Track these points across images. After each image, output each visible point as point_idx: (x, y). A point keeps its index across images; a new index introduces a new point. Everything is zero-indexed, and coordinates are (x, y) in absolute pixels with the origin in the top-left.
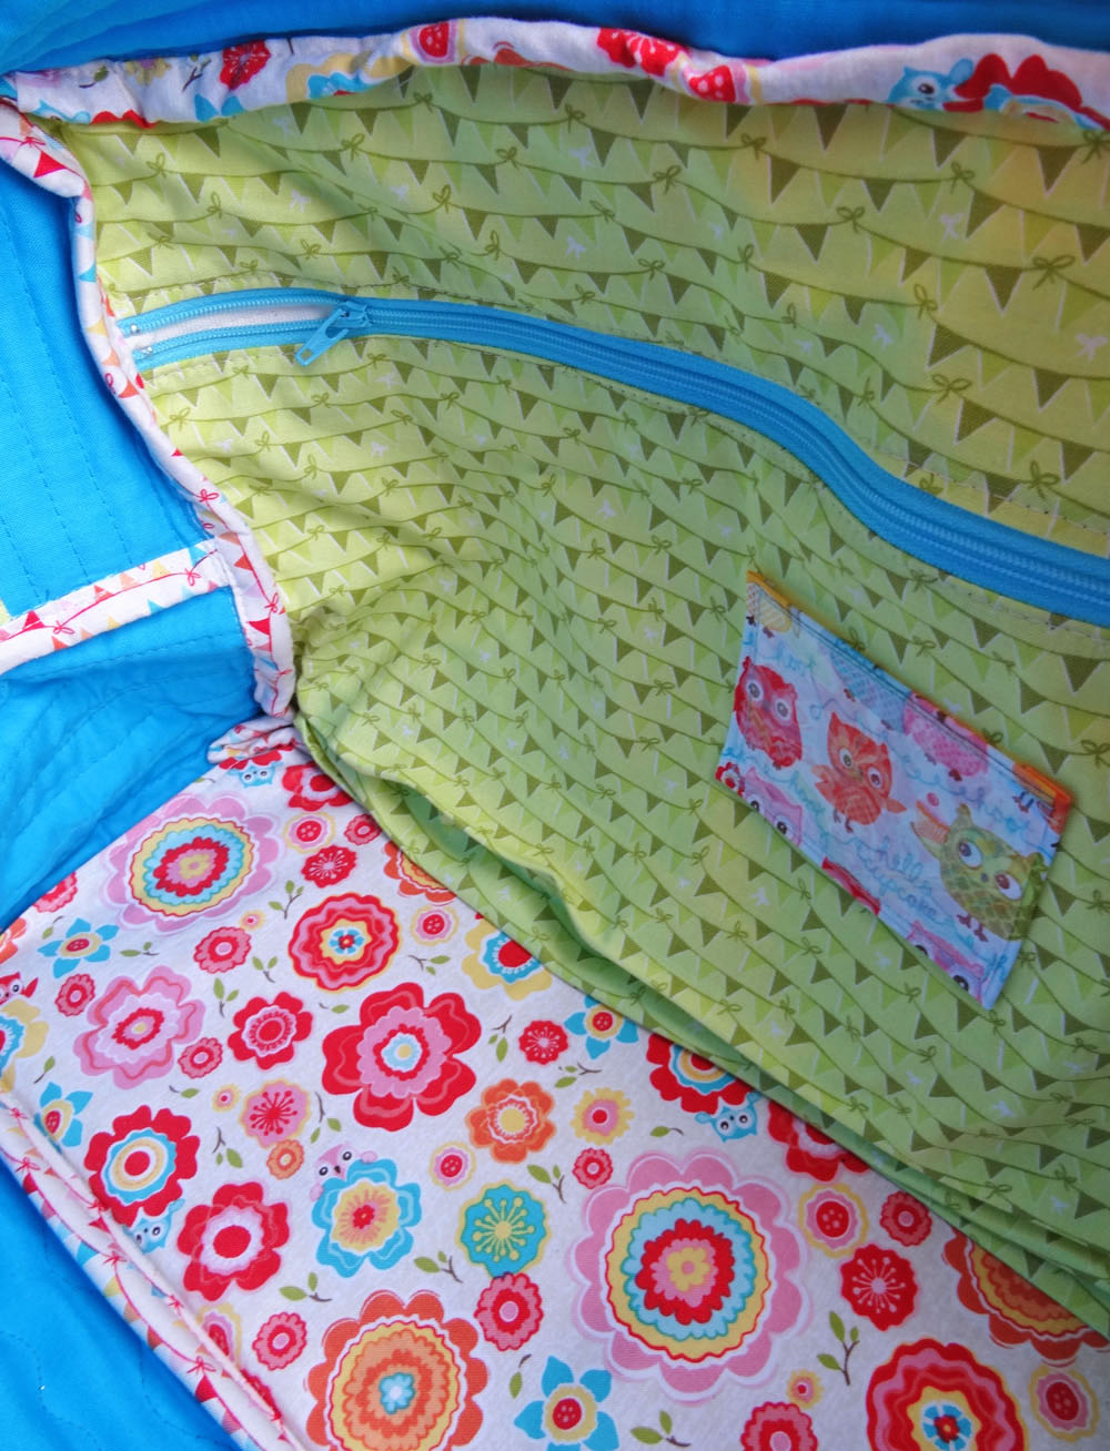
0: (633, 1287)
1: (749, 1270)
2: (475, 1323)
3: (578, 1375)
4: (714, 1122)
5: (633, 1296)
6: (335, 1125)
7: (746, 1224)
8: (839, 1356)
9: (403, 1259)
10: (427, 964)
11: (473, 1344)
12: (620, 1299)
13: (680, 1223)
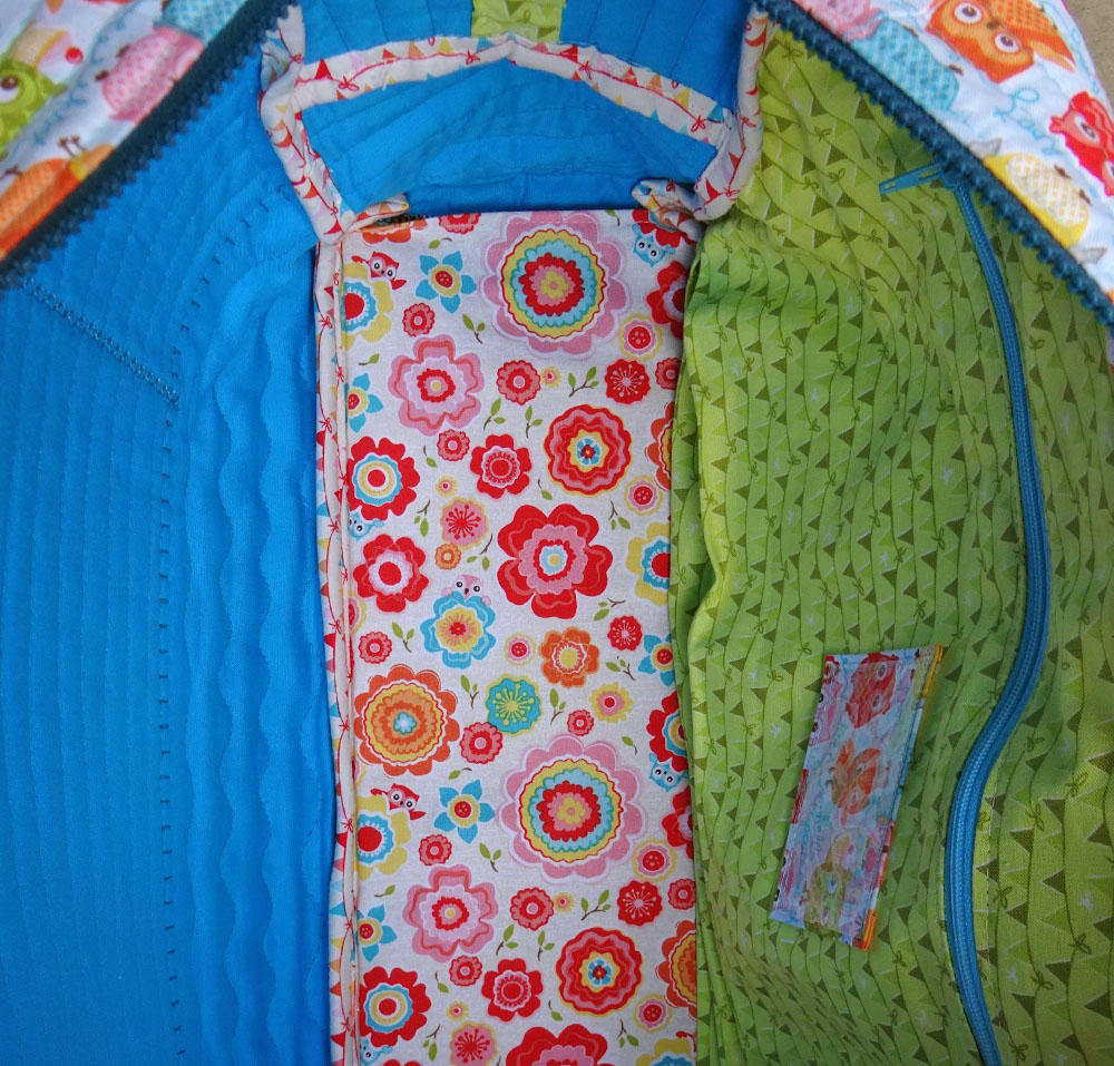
0: (540, 793)
1: (594, 841)
2: (462, 732)
3: (482, 800)
4: (656, 765)
5: (536, 796)
6: (486, 564)
7: (615, 823)
8: (591, 907)
9: (458, 669)
10: (615, 518)
11: (454, 739)
12: (530, 791)
13: (590, 790)
